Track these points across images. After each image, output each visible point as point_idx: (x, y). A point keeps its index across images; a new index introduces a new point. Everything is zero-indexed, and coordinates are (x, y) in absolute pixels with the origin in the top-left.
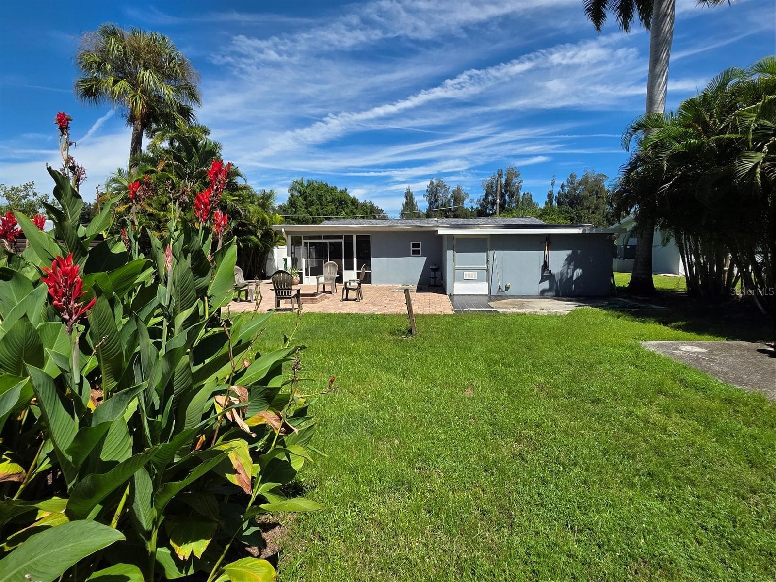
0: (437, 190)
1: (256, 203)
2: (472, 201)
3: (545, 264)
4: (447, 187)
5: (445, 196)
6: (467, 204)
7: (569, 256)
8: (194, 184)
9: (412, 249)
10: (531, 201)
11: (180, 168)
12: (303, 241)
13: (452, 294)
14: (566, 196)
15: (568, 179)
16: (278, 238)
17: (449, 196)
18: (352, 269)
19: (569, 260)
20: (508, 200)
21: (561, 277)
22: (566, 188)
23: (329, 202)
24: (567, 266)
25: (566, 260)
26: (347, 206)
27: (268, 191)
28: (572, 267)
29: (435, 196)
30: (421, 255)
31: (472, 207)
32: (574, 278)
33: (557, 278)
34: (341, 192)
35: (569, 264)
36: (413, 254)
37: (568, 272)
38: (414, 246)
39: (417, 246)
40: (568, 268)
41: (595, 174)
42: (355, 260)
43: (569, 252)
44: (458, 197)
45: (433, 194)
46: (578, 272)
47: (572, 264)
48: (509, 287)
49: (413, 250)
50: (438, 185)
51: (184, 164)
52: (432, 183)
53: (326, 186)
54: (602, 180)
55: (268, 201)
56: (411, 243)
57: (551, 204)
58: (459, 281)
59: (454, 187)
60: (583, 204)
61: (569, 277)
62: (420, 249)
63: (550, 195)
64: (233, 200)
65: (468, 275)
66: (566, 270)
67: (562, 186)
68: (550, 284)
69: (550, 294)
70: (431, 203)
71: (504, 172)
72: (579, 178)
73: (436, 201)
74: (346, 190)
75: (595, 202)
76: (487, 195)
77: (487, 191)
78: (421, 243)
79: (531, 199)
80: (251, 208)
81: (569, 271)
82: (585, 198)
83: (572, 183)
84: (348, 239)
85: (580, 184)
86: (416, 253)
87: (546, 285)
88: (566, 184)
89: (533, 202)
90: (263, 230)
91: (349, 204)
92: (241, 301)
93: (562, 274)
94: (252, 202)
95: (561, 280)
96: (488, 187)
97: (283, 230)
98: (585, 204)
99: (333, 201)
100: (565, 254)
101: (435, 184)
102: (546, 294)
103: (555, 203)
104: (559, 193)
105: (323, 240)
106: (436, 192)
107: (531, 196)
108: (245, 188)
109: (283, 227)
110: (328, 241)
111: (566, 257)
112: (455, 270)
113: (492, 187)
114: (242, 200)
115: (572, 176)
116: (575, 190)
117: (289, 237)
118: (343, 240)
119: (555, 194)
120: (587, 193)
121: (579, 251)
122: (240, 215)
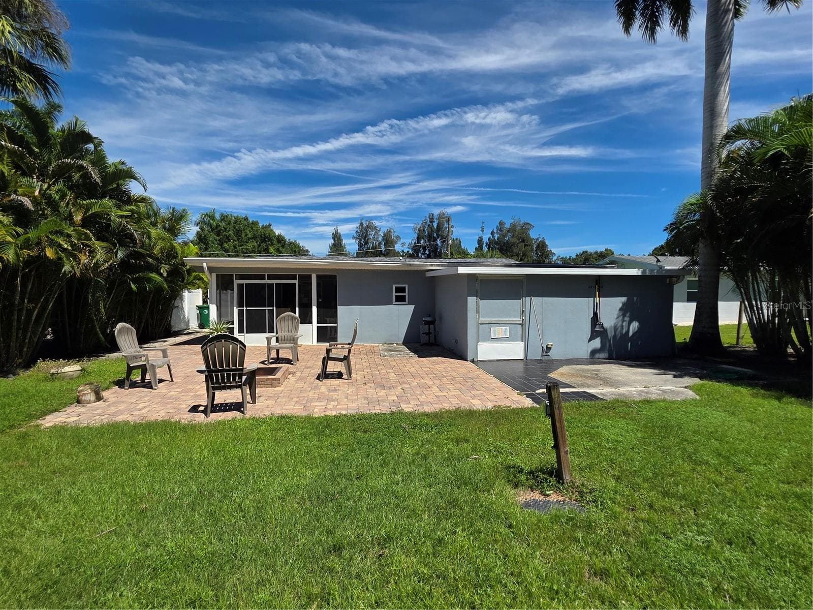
0: (367, 231)
1: (159, 226)
2: (403, 244)
3: (595, 314)
4: (378, 229)
5: (376, 238)
6: (398, 247)
7: (624, 304)
8: (49, 186)
9: (394, 294)
10: (461, 247)
11: (22, 157)
12: (236, 282)
13: (475, 360)
14: (496, 243)
15: (497, 227)
16: (192, 278)
17: (380, 239)
18: (310, 322)
19: (624, 310)
20: (440, 245)
21: (615, 332)
22: (496, 235)
23: (249, 239)
24: (621, 318)
25: (621, 309)
26: (272, 243)
27: (179, 209)
28: (627, 319)
29: (365, 238)
30: (407, 303)
31: (403, 251)
32: (631, 334)
33: (610, 334)
34: (263, 227)
35: (624, 315)
36: (396, 301)
37: (622, 326)
38: (399, 290)
39: (402, 290)
40: (623, 321)
41: (521, 223)
42: (314, 310)
43: (624, 299)
44: (388, 240)
45: (363, 235)
46: (635, 326)
47: (628, 315)
48: (550, 348)
49: (396, 296)
50: (368, 227)
51: (31, 153)
52: (361, 224)
53: (246, 219)
54: (528, 229)
55: (178, 224)
56: (394, 286)
57: (482, 249)
58: (485, 340)
59: (384, 230)
60: (512, 251)
61: (624, 332)
62: (406, 294)
63: (480, 241)
64: (121, 217)
65: (497, 331)
66: (620, 323)
67: (492, 233)
68: (601, 342)
69: (602, 355)
70: (360, 246)
71: (436, 217)
72: (507, 226)
73: (366, 243)
74: (270, 225)
75: (523, 249)
76: (419, 238)
77: (418, 235)
78: (406, 286)
79: (460, 244)
80: (154, 232)
81: (624, 324)
82: (514, 244)
83: (501, 230)
84: (305, 280)
85: (508, 231)
86: (400, 299)
87: (597, 343)
88: (495, 231)
89: (463, 248)
90: (170, 265)
91: (275, 242)
92: (133, 385)
93: (615, 328)
94: (154, 224)
95: (615, 336)
96: (419, 231)
97: (205, 265)
98: (514, 251)
99: (254, 237)
100: (618, 302)
101: (365, 225)
102: (597, 356)
103: (485, 249)
104: (489, 239)
105: (266, 281)
106: (367, 234)
107: (460, 242)
108: (143, 200)
109: (205, 261)
110: (274, 282)
111: (620, 305)
112: (479, 324)
113: (424, 231)
114: (136, 218)
115: (501, 223)
116: (505, 236)
117: (214, 275)
118: (296, 282)
119: (485, 240)
120: (515, 240)
121: (635, 298)
122: (133, 240)
